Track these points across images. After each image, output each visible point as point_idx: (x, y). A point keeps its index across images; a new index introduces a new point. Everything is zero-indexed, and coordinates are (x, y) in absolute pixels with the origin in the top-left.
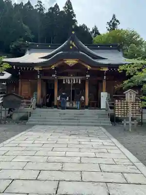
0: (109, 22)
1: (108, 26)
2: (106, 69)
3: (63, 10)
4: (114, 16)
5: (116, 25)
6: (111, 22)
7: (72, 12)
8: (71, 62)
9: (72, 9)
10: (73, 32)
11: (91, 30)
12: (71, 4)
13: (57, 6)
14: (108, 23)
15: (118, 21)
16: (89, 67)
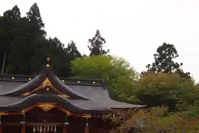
0: (92, 39)
1: (90, 44)
2: (89, 116)
3: (26, 16)
4: (98, 32)
5: (101, 44)
6: (94, 39)
7: (40, 20)
8: (47, 107)
9: (39, 16)
10: (48, 65)
11: (66, 46)
12: (38, 11)
13: (16, 9)
14: (89, 40)
15: (103, 39)
16: (68, 113)
